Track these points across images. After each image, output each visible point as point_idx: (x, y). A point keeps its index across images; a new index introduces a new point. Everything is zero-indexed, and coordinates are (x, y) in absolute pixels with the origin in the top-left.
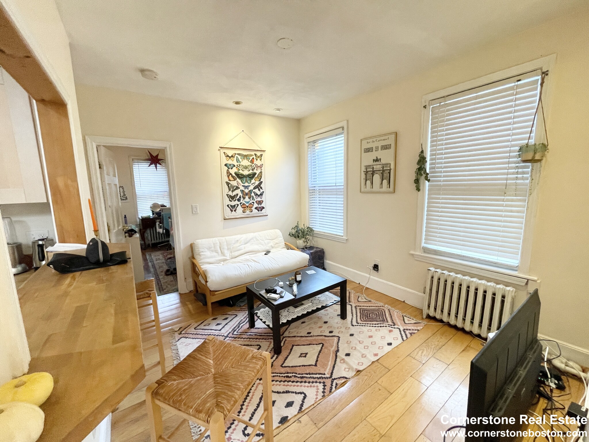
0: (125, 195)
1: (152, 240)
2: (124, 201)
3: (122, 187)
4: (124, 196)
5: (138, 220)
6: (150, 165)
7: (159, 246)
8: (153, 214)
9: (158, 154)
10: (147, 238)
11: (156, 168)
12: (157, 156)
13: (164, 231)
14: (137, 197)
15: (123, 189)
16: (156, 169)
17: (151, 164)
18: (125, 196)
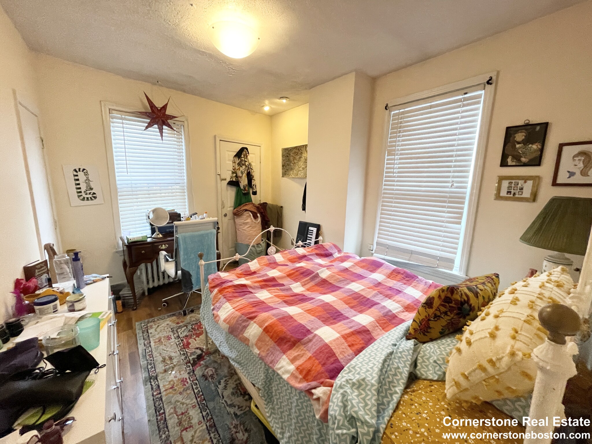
0: (91, 189)
1: (148, 283)
2: (90, 202)
3: (84, 170)
4: (88, 192)
5: (121, 242)
6: (147, 127)
7: (165, 301)
8: (153, 231)
9: (166, 105)
10: (139, 277)
11: (162, 136)
12: (165, 107)
13: (179, 272)
14: (119, 194)
15: (86, 174)
16: (160, 137)
17: (150, 125)
18: (92, 191)
